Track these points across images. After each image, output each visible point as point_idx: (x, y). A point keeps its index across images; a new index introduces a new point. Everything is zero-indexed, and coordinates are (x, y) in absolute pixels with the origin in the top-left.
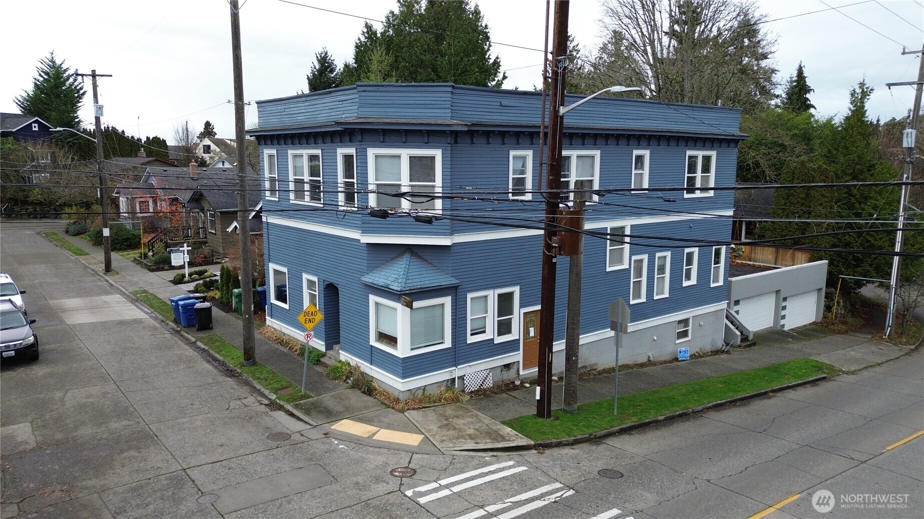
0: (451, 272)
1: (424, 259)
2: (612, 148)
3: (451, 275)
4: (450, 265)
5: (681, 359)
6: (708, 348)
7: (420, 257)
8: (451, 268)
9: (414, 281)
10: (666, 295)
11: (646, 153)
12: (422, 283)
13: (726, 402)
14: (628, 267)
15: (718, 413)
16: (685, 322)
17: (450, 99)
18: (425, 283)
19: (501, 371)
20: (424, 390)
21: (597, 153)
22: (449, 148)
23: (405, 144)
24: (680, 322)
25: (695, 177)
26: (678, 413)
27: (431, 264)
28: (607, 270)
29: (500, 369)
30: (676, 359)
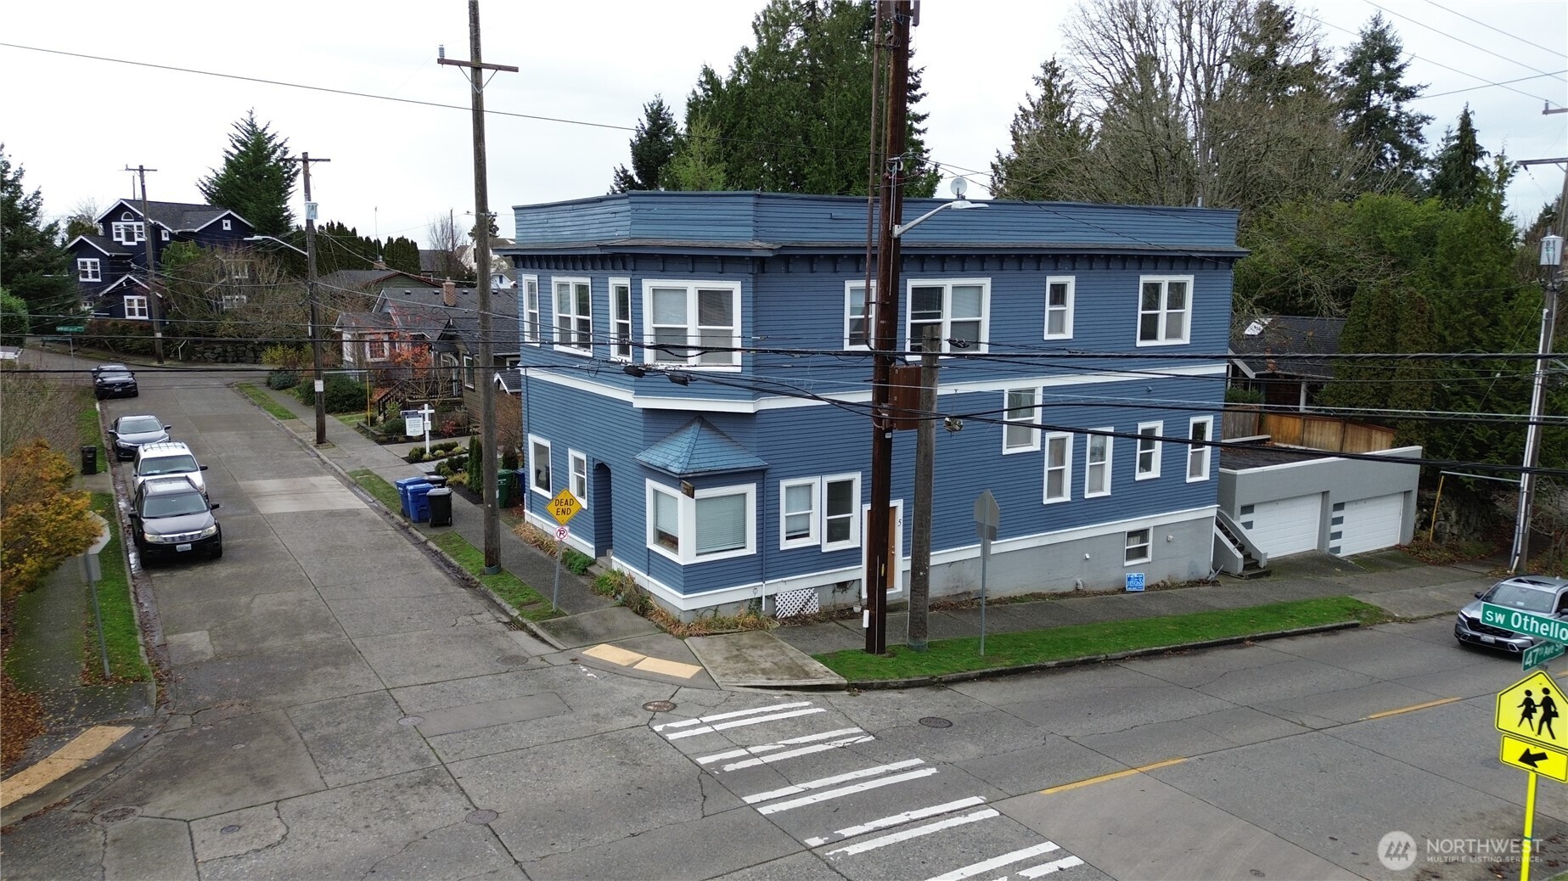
0: (755, 449)
1: (718, 431)
2: (1011, 275)
3: (756, 454)
4: (755, 440)
5: (1130, 589)
6: (1183, 575)
7: (714, 429)
8: (755, 445)
9: (701, 460)
10: (1107, 492)
11: (1070, 281)
12: (712, 464)
13: (1165, 650)
14: (1039, 449)
15: (1146, 663)
16: (1142, 534)
17: (752, 213)
18: (717, 464)
19: (834, 592)
20: (716, 611)
21: (986, 283)
22: (751, 280)
23: (692, 274)
24: (1131, 534)
25: (1157, 315)
26: (1080, 659)
27: (729, 438)
28: (1004, 453)
29: (831, 589)
30: (1123, 590)
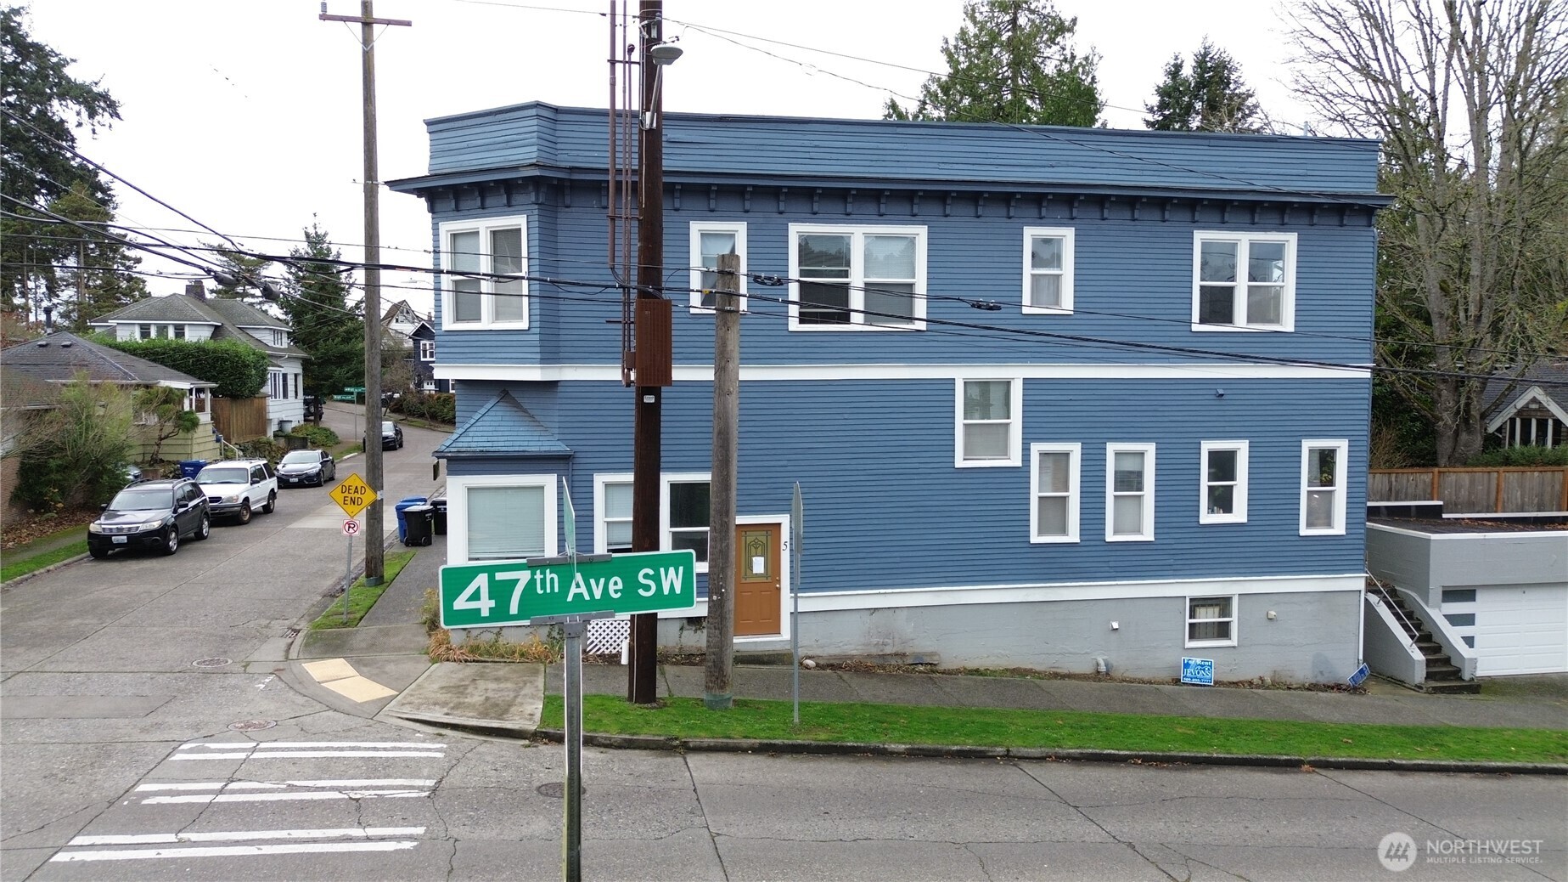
0: (557, 431)
1: (525, 411)
2: (961, 222)
3: (557, 437)
4: (557, 419)
6: (1303, 672)
7: (518, 406)
8: (557, 425)
9: (476, 439)
10: (1148, 535)
11: (1067, 236)
13: (1130, 757)
14: (1019, 463)
17: (535, 128)
19: (682, 629)
20: (498, 634)
21: (921, 233)
22: (536, 212)
23: (483, 210)
24: (1197, 603)
25: (1231, 289)
26: (955, 748)
27: (532, 417)
28: (957, 465)
29: (677, 625)
30: (1177, 681)
